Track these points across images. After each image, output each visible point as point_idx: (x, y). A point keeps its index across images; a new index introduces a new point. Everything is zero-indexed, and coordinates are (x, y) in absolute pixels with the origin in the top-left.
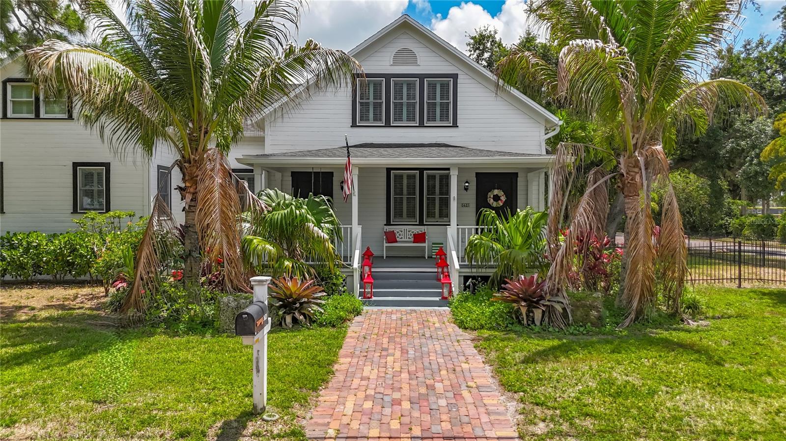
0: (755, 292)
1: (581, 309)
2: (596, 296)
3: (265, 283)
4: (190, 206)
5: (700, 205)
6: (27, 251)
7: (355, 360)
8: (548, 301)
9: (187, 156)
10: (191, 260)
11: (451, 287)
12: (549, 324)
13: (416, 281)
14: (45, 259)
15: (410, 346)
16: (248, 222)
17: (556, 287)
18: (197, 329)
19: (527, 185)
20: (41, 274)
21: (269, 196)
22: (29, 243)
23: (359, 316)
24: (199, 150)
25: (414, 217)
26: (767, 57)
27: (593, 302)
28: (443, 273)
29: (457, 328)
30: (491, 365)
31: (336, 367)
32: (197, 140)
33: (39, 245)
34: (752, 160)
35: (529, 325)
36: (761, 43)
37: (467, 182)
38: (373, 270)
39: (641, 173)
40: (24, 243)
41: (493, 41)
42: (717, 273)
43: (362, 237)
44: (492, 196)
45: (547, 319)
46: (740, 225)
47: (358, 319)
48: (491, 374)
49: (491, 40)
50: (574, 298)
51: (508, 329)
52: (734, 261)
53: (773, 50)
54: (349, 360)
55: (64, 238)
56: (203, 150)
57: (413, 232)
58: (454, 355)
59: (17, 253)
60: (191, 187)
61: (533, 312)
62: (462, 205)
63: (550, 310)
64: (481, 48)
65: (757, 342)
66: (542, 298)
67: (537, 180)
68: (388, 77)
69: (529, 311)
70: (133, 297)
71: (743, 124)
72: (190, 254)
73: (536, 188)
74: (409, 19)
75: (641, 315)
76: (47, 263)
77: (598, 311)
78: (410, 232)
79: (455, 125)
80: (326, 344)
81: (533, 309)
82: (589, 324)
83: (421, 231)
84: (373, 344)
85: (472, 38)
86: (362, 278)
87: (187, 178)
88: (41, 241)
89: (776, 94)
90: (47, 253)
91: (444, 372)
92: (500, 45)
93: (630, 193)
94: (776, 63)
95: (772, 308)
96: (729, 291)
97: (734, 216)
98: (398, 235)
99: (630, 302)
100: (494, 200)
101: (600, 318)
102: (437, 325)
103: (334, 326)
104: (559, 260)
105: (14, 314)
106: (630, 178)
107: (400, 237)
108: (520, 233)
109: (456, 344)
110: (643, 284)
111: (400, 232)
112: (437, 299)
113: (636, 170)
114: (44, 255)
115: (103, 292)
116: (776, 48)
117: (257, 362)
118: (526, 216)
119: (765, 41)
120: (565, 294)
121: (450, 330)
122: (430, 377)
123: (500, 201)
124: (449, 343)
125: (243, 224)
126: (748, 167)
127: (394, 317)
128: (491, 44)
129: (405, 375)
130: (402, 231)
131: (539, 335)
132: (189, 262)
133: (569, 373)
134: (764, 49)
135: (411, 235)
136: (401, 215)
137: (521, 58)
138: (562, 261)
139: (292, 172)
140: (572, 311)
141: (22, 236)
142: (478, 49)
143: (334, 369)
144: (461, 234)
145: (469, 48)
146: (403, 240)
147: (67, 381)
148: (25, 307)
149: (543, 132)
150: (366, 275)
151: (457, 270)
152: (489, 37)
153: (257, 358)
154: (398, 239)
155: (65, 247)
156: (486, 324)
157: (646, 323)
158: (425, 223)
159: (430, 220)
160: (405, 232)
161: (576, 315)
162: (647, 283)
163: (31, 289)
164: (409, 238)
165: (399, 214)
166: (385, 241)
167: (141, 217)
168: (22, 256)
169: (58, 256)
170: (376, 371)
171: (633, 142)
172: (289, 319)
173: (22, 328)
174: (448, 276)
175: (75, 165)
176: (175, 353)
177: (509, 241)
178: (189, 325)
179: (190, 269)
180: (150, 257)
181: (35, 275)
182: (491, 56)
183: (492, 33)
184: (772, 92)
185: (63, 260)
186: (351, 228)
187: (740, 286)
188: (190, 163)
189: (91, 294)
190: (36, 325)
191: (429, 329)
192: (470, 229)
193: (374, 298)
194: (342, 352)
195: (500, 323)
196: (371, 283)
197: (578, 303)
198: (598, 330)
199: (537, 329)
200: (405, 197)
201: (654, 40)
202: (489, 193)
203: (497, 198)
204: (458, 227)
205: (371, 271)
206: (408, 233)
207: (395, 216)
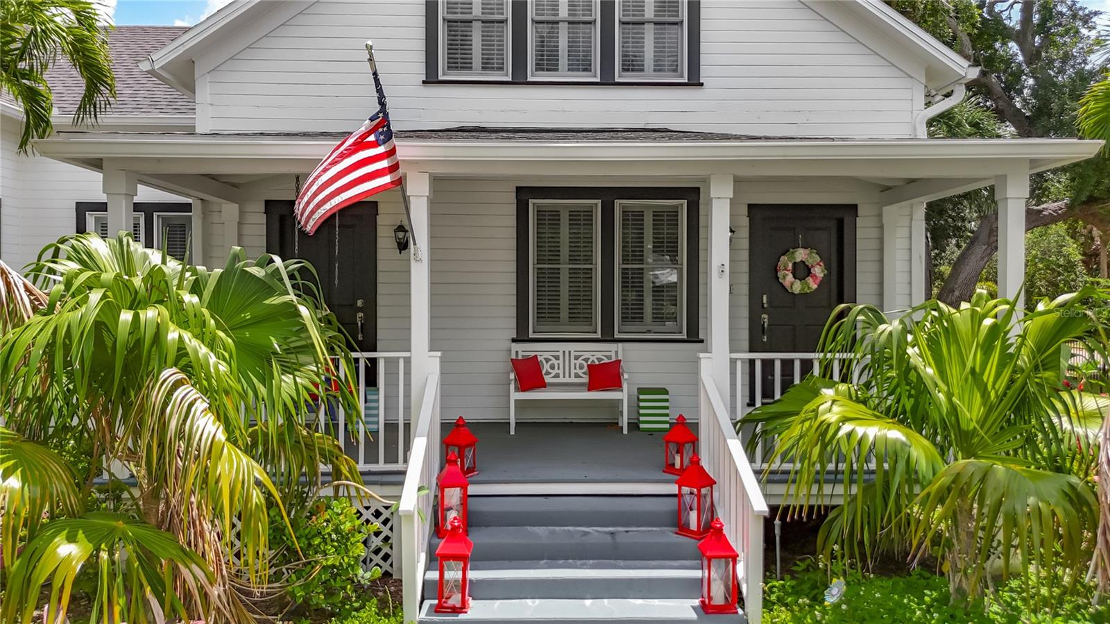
11: (734, 568)
19: (883, 238)
25: (589, 319)
38: (472, 490)
44: (790, 267)
57: (586, 360)
67: (907, 224)
73: (905, 243)
78: (580, 361)
79: (694, 82)
83: (609, 357)
98: (547, 368)
100: (796, 277)
107: (554, 372)
111: (554, 361)
112: (687, 609)
123: (810, 280)
130: (557, 358)
135: (581, 367)
136: (555, 315)
139: (268, 203)
146: (561, 380)
149: (921, 100)
150: (452, 521)
154: (548, 379)
158: (617, 336)
159: (630, 327)
160: (566, 361)
164: (577, 376)
165: (549, 311)
166: (512, 386)
186: (408, 361)
193: (473, 611)
200: (565, 267)
202: (784, 259)
203: (802, 271)
204: (735, 356)
205: (465, 497)
206: (573, 361)
207: (540, 317)
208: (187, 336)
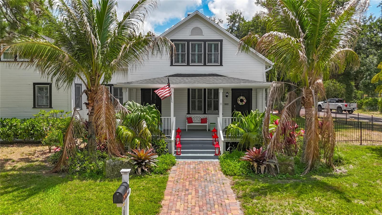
0: (368, 148)
1: (284, 166)
2: (291, 159)
3: (127, 173)
4: (91, 113)
5: (341, 93)
6: (10, 128)
7: (172, 198)
8: (268, 162)
9: (89, 88)
10: (91, 139)
11: (219, 149)
12: (268, 173)
13: (202, 145)
14: (19, 132)
15: (200, 187)
16: (120, 119)
17: (271, 155)
18: (94, 176)
19: (257, 95)
20: (17, 138)
21: (129, 105)
22: (11, 124)
23: (175, 166)
24: (95, 85)
25: (201, 109)
26: (374, 25)
27: (289, 162)
28: (215, 141)
29: (223, 174)
30: (239, 201)
31: (163, 202)
32: (94, 80)
33: (16, 125)
34: (367, 77)
35: (258, 174)
36: (371, 18)
37: (227, 93)
38: (181, 139)
39: (313, 96)
40: (10, 124)
41: (240, 18)
42: (350, 134)
43: (176, 122)
44: (239, 100)
45: (267, 171)
46: (360, 103)
47: (174, 168)
48: (240, 207)
49: (238, 17)
50: (280, 160)
51: (248, 176)
52: (358, 127)
53: (377, 21)
54: (169, 197)
55: (29, 121)
56: (97, 85)
57: (201, 118)
58: (221, 193)
59: (5, 129)
60: (91, 103)
61: (260, 167)
62: (225, 104)
63: (269, 166)
64: (234, 21)
65: (370, 185)
66: (264, 160)
67: (262, 92)
68: (188, 41)
69: (258, 166)
70: (63, 159)
71: (362, 59)
72: (91, 136)
73: (261, 95)
74: (198, 12)
75: (312, 167)
76: (20, 134)
77: (292, 167)
79: (221, 65)
80: (158, 187)
81: (260, 166)
82: (288, 174)
83: (205, 117)
84: (181, 187)
85: (229, 16)
86: (176, 144)
87: (89, 99)
88: (18, 123)
89: (378, 44)
90: (21, 129)
91: (216, 206)
92: (243, 20)
93: (308, 106)
94: (378, 28)
95: (377, 160)
96: (356, 148)
97: (358, 99)
98: (193, 119)
99: (307, 162)
100: (241, 102)
101: (293, 170)
102: (213, 172)
103: (162, 174)
104: (273, 141)
105: (4, 165)
106: (308, 99)
107: (194, 120)
108: (253, 123)
109: (222, 186)
110: (314, 153)
111: (194, 118)
112: (213, 155)
113: (311, 95)
114: (19, 130)
115: (48, 149)
116: (378, 21)
117: (124, 212)
118: (256, 115)
119: (373, 17)
120: (276, 158)
121: (219, 176)
122: (209, 209)
123: (243, 102)
124: (219, 185)
125: (117, 120)
126: (365, 80)
127: (192, 166)
128: (239, 19)
129: (197, 208)
130: (195, 117)
131: (263, 179)
132: (90, 140)
133: (278, 207)
134: (373, 21)
135: (200, 119)
136: (195, 109)
137: (253, 38)
138: (274, 142)
140: (279, 167)
141: (8, 121)
142: (232, 21)
143: (162, 204)
144: (225, 121)
145: (228, 21)
146: (196, 121)
147: (30, 213)
148: (10, 160)
149: (264, 68)
150: (178, 143)
151: (222, 141)
152: (237, 16)
153: (124, 210)
154: (193, 121)
155: (29, 126)
156: (237, 173)
157: (315, 172)
158: (206, 113)
159: (209, 111)
160: (197, 118)
161: (281, 169)
162: (316, 152)
163: (13, 147)
164: (199, 121)
165: (194, 108)
166: (187, 123)
167: (67, 112)
168: (8, 131)
169: (26, 130)
170: (183, 205)
171: (309, 81)
172: (140, 170)
173: (8, 175)
174: (218, 144)
175: (35, 84)
176: (83, 193)
177: (248, 127)
178: (91, 174)
179: (91, 144)
180: (71, 140)
181: (15, 139)
182: (239, 25)
183: (239, 14)
184: (376, 43)
185: (28, 132)
186: (170, 118)
187: (361, 144)
188: (91, 92)
189: (42, 151)
190: (15, 172)
191: (209, 175)
192: (229, 119)
193: (182, 155)
194: (166, 192)
195: (244, 172)
196: (180, 147)
197: (282, 163)
198: (292, 176)
199: (262, 176)
200: (197, 100)
201: (319, 32)
202: (238, 98)
203: (242, 101)
204: (223, 118)
205: (180, 140)
206: (198, 118)
207: (192, 110)
208: (148, 116)
